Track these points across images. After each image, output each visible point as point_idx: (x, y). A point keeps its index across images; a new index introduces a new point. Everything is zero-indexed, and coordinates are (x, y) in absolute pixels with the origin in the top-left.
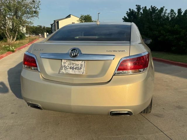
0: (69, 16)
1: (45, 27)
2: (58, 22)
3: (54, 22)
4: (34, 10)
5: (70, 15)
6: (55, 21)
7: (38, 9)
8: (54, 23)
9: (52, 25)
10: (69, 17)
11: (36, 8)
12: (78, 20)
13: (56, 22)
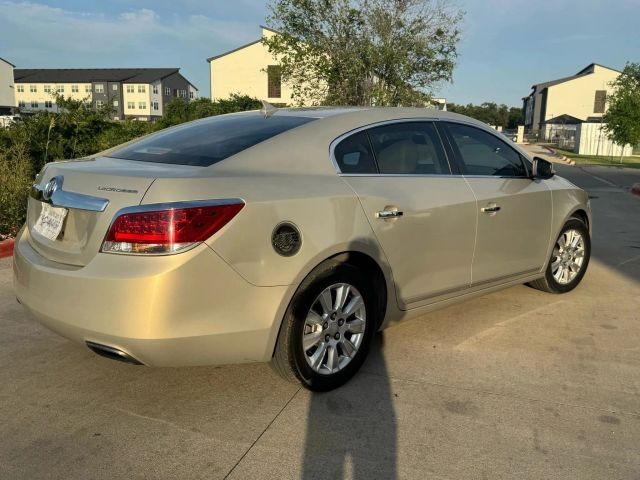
0: (589, 70)
1: (506, 108)
2: (545, 92)
3: (532, 91)
4: (440, 57)
5: (592, 66)
6: (534, 87)
7: (451, 58)
8: (532, 94)
9: (526, 100)
10: (589, 73)
11: (447, 53)
12: (613, 81)
13: (539, 90)
